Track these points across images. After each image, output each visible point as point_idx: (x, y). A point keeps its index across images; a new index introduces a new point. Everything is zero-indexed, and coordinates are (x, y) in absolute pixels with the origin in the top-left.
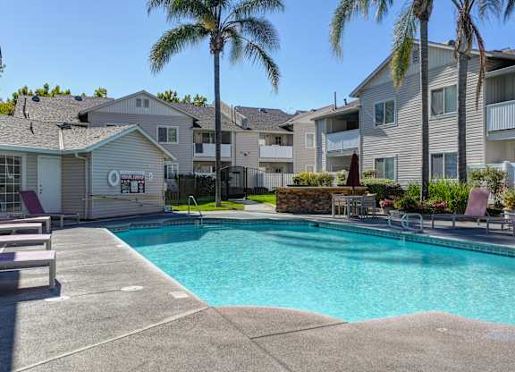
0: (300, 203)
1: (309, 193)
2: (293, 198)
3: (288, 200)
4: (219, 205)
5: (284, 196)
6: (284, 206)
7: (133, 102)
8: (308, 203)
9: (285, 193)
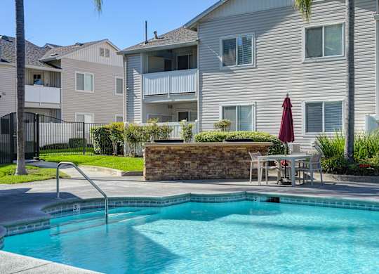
0: (182, 166)
1: (194, 151)
2: (171, 160)
3: (164, 162)
4: (22, 172)
5: (157, 156)
6: (158, 171)
8: (192, 166)
9: (159, 152)
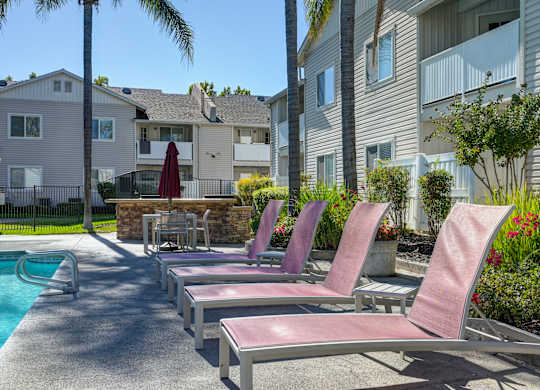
7: (50, 84)
